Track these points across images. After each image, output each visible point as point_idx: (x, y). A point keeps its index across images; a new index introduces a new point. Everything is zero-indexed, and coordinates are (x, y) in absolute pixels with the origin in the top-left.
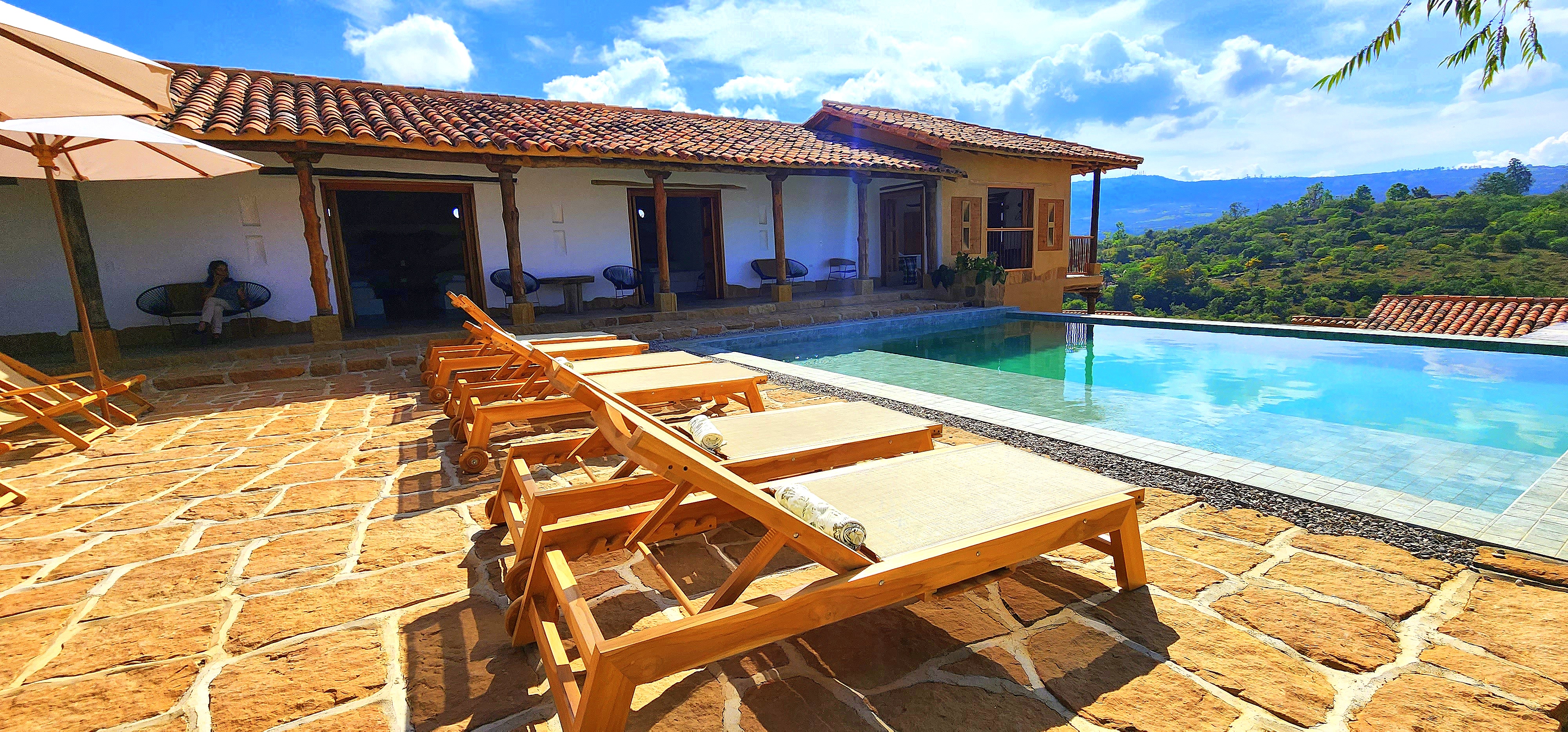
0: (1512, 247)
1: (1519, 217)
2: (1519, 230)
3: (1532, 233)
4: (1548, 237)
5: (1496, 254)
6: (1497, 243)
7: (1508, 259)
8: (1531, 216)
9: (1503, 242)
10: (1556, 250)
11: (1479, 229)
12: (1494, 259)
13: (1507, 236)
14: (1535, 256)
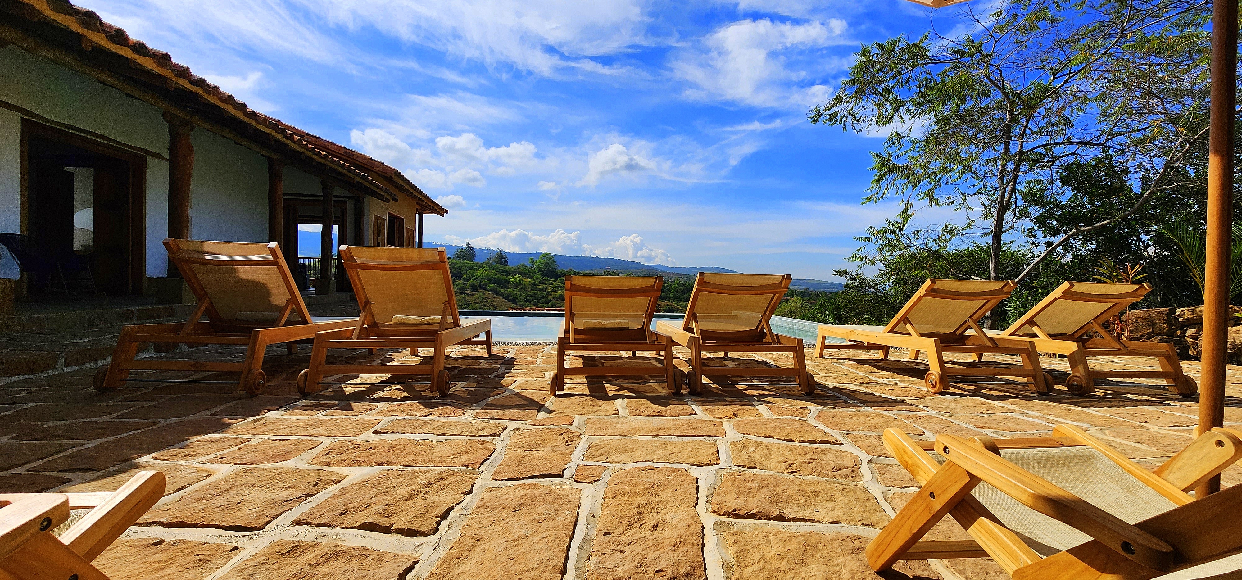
0: (474, 288)
1: (475, 273)
2: (475, 279)
3: (481, 282)
4: (486, 284)
5: (468, 292)
6: (468, 287)
7: (473, 295)
8: (479, 273)
9: (471, 286)
10: (490, 291)
11: (460, 278)
12: (468, 294)
13: (472, 282)
14: (484, 294)
